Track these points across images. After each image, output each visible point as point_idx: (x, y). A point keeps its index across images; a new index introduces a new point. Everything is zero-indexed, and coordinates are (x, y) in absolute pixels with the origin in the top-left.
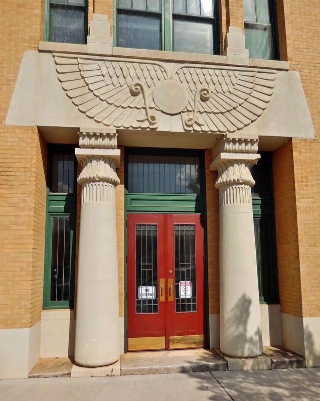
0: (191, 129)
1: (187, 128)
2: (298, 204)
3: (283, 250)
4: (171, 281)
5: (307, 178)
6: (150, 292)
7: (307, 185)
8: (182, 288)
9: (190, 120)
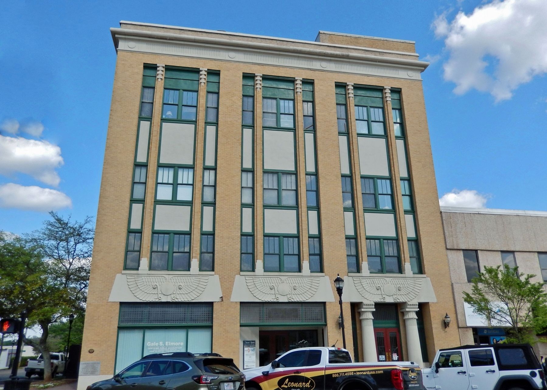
0: (396, 301)
1: (395, 301)
2: (433, 326)
3: (428, 342)
4: (390, 353)
5: (435, 316)
6: (383, 358)
7: (435, 319)
8: (394, 356)
9: (396, 298)
